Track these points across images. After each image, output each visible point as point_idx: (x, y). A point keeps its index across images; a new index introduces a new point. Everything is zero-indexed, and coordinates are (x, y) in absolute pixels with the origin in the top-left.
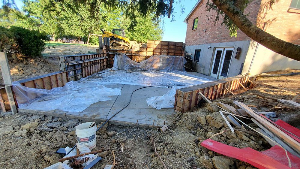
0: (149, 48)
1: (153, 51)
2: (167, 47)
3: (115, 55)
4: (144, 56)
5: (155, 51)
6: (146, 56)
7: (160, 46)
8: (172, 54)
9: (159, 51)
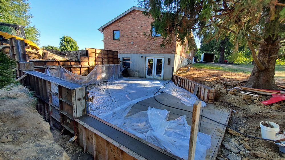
0: (91, 58)
1: (96, 61)
2: (107, 56)
3: (45, 69)
4: (86, 67)
5: (97, 60)
6: (88, 67)
7: (101, 55)
8: (111, 63)
9: (101, 60)
